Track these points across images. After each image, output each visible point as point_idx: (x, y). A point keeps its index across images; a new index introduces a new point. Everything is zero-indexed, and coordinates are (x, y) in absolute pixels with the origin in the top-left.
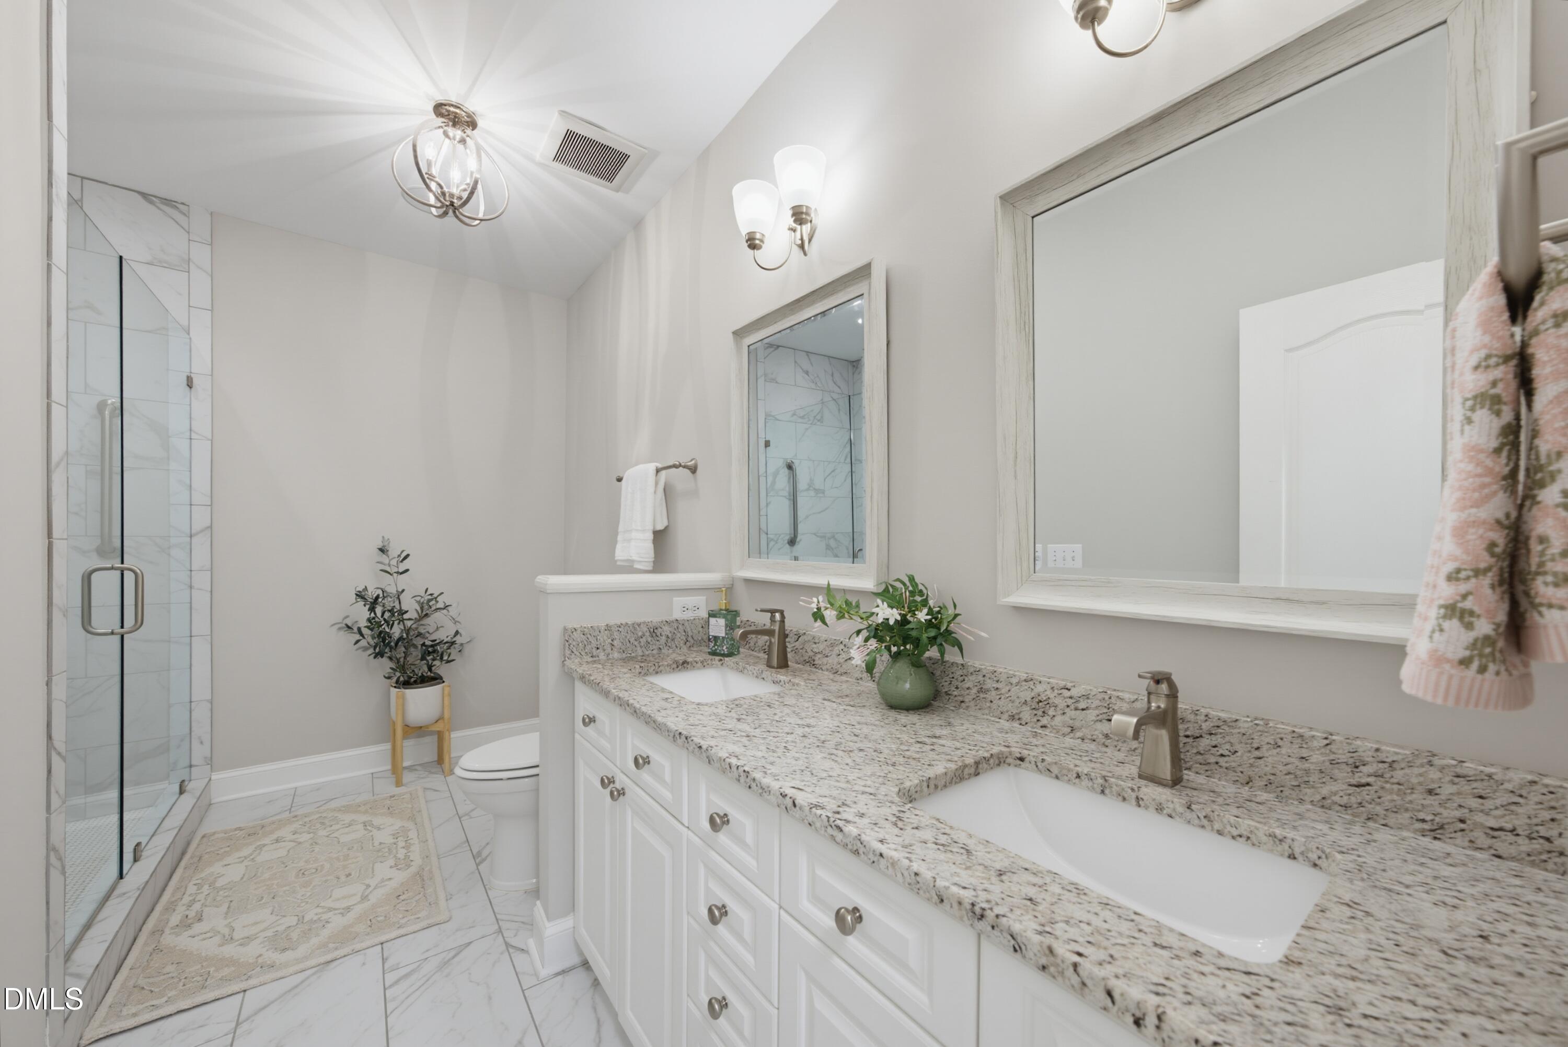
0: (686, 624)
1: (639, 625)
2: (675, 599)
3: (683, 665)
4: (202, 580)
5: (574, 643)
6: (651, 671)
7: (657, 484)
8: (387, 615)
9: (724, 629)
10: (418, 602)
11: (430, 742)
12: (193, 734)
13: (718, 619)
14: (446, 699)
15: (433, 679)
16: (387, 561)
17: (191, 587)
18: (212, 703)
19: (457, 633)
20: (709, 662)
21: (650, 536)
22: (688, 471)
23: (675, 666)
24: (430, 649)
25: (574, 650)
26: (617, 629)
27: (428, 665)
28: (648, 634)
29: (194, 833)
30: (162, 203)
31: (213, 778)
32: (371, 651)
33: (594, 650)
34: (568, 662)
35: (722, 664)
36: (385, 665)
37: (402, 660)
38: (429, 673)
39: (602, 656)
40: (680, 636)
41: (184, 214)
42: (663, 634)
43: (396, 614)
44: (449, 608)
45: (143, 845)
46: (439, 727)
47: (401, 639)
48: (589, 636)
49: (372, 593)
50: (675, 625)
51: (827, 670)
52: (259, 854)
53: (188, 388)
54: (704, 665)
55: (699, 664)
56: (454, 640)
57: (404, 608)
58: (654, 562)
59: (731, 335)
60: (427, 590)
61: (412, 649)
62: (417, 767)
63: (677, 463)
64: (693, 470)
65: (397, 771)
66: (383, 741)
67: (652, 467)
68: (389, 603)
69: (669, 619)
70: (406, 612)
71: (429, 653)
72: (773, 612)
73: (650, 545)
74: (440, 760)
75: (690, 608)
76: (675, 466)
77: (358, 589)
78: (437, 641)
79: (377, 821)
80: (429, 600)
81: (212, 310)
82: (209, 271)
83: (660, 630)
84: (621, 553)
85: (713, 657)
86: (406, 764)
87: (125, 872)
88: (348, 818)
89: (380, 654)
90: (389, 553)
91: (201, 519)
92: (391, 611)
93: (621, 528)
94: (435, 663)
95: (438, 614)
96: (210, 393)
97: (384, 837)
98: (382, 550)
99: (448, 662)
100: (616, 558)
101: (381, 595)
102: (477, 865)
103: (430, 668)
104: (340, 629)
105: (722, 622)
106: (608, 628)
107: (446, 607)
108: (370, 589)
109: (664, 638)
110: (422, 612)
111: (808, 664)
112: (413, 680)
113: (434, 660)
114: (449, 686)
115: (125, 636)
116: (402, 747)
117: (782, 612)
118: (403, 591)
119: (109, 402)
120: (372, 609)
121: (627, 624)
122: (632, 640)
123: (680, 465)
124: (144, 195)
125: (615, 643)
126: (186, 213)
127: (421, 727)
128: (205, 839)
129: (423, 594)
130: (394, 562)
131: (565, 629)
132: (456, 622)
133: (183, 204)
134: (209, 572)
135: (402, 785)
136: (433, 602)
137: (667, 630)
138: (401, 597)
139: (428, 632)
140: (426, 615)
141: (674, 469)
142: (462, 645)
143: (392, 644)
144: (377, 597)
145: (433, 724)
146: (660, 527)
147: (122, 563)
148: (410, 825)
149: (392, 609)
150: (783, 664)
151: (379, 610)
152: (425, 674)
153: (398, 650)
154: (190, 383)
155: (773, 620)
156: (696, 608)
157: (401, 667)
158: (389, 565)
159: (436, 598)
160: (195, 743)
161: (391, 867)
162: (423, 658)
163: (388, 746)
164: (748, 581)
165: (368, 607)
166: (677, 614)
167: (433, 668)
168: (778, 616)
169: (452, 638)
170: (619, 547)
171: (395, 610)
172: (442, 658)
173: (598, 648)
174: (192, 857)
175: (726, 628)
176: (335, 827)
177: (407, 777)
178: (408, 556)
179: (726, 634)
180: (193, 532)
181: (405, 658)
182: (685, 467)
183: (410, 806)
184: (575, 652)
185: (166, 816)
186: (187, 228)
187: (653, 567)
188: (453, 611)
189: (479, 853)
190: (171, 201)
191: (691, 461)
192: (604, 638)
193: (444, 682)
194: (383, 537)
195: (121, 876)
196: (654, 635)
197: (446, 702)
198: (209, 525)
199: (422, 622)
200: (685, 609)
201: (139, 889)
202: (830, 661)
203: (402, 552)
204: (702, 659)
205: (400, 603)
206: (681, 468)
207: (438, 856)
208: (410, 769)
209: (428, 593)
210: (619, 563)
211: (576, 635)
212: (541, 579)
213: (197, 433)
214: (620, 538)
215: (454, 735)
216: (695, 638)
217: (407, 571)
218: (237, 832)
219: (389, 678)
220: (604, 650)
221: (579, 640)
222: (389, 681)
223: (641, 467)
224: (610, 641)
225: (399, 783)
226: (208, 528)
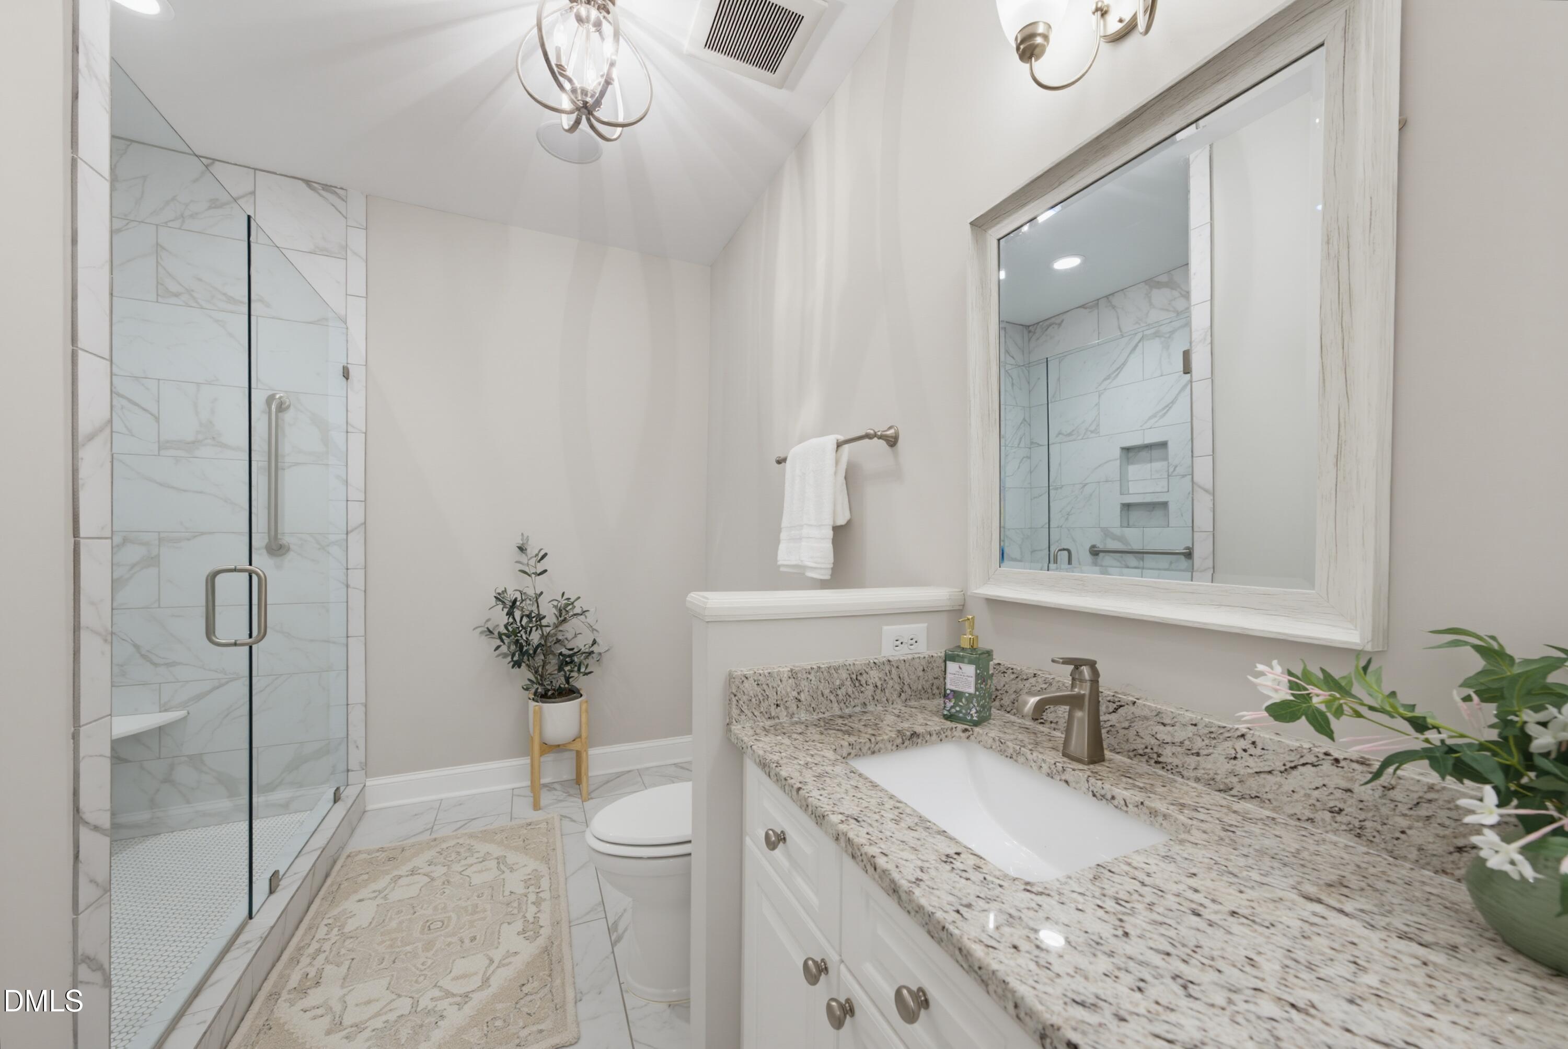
0: (902, 666)
1: (836, 669)
2: (885, 628)
3: (912, 739)
4: (357, 578)
5: (745, 698)
6: (865, 749)
7: (837, 462)
8: (525, 620)
9: (973, 680)
10: (556, 607)
11: (569, 757)
12: (349, 737)
13: (962, 665)
14: (584, 716)
15: (568, 693)
16: (525, 561)
17: (347, 586)
18: (366, 706)
19: (594, 642)
20: (949, 733)
21: (830, 533)
22: (882, 442)
23: (899, 741)
24: (567, 659)
25: (745, 708)
26: (805, 676)
27: (565, 676)
28: (848, 683)
29: (342, 848)
30: (323, 189)
31: (367, 784)
32: (509, 659)
33: (773, 707)
34: (736, 728)
35: (968, 738)
36: (524, 674)
37: (540, 669)
38: (567, 686)
39: (784, 718)
40: (893, 684)
41: (343, 200)
42: (870, 682)
43: (534, 619)
44: (587, 614)
45: (281, 873)
46: (577, 746)
47: (539, 645)
48: (765, 687)
49: (512, 595)
50: (887, 668)
51: (1198, 780)
52: (393, 889)
53: (345, 379)
54: (941, 736)
55: (934, 737)
56: (591, 649)
57: (543, 612)
58: (832, 569)
59: (969, 226)
60: (563, 594)
61: (551, 656)
62: (556, 786)
63: (872, 432)
64: (892, 442)
65: (536, 788)
66: (523, 754)
67: (830, 441)
68: (529, 607)
69: (881, 659)
70: (544, 617)
71: (567, 664)
72: (1077, 664)
73: (828, 546)
74: (578, 781)
75: (905, 641)
76: (868, 436)
77: (498, 591)
78: (576, 650)
79: (512, 858)
80: (568, 605)
81: (366, 298)
82: (365, 257)
83: (865, 675)
84: (787, 555)
85: (953, 725)
86: (543, 781)
87: (255, 909)
88: (483, 848)
89: (517, 664)
90: (529, 551)
91: (357, 516)
92: (529, 616)
93: (785, 523)
94: (572, 674)
95: (575, 621)
96: (365, 385)
97: (514, 882)
98: (522, 549)
99: (586, 674)
100: (780, 563)
101: (519, 599)
102: (614, 945)
103: (567, 679)
104: (482, 633)
105: (970, 670)
106: (793, 674)
107: (583, 613)
108: (510, 591)
109: (871, 688)
110: (560, 616)
111: (1144, 759)
112: (550, 693)
113: (571, 671)
114: (587, 702)
115: (254, 647)
116: (540, 762)
117: (1092, 664)
118: (542, 593)
119: (277, 396)
120: (510, 614)
121: (819, 668)
122: (826, 692)
123: (875, 435)
124: (308, 182)
125: (803, 697)
126: (345, 198)
127: (559, 746)
128: (349, 858)
129: (559, 598)
130: (532, 562)
131: (731, 677)
132: (593, 630)
133: (342, 188)
134: (363, 571)
135: (540, 809)
136: (570, 607)
137: (875, 676)
138: (539, 600)
139: (566, 639)
140: (565, 620)
141: (867, 440)
142: (600, 654)
143: (531, 652)
144: (515, 600)
145: (569, 743)
146: (841, 521)
147: (250, 564)
148: (543, 869)
149: (530, 614)
150: (1096, 756)
151: (517, 614)
152: (562, 686)
153: (537, 659)
154: (346, 374)
155: (1076, 678)
156: (913, 641)
157: (540, 676)
158: (528, 564)
159: (572, 603)
160: (351, 746)
161: (518, 934)
162: (560, 669)
163: (526, 761)
164: (994, 603)
165: (506, 610)
166: (888, 652)
167: (571, 680)
168: (1086, 670)
169: (590, 647)
170: (782, 547)
171: (533, 615)
172: (579, 670)
173: (777, 705)
174: (332, 885)
175: (977, 680)
176: (470, 860)
177: (546, 798)
178: (545, 555)
179: (977, 689)
180: (349, 529)
181: (543, 667)
182: (880, 437)
183: (545, 840)
184: (746, 711)
185: (316, 830)
186: (344, 214)
187: (832, 575)
188: (590, 618)
189: (616, 924)
190: (331, 186)
191: (890, 428)
192: (787, 688)
193: (581, 696)
194: (522, 534)
195: (250, 916)
196: (857, 684)
197: (584, 720)
198: (363, 521)
199: (560, 628)
200: (899, 642)
201: (261, 937)
202: (1203, 765)
203: (540, 550)
204: (938, 728)
205: (538, 606)
206: (876, 439)
207: (570, 922)
208: (549, 787)
209: (564, 598)
210: (782, 569)
211: (749, 686)
212: (695, 597)
213: (353, 427)
214: (783, 535)
215: (592, 752)
216: (914, 688)
217: (545, 571)
218: (378, 854)
219: (527, 689)
220: (787, 708)
221: (751, 693)
222: (528, 692)
223: (815, 441)
224: (795, 694)
225: (536, 806)
226: (362, 524)
